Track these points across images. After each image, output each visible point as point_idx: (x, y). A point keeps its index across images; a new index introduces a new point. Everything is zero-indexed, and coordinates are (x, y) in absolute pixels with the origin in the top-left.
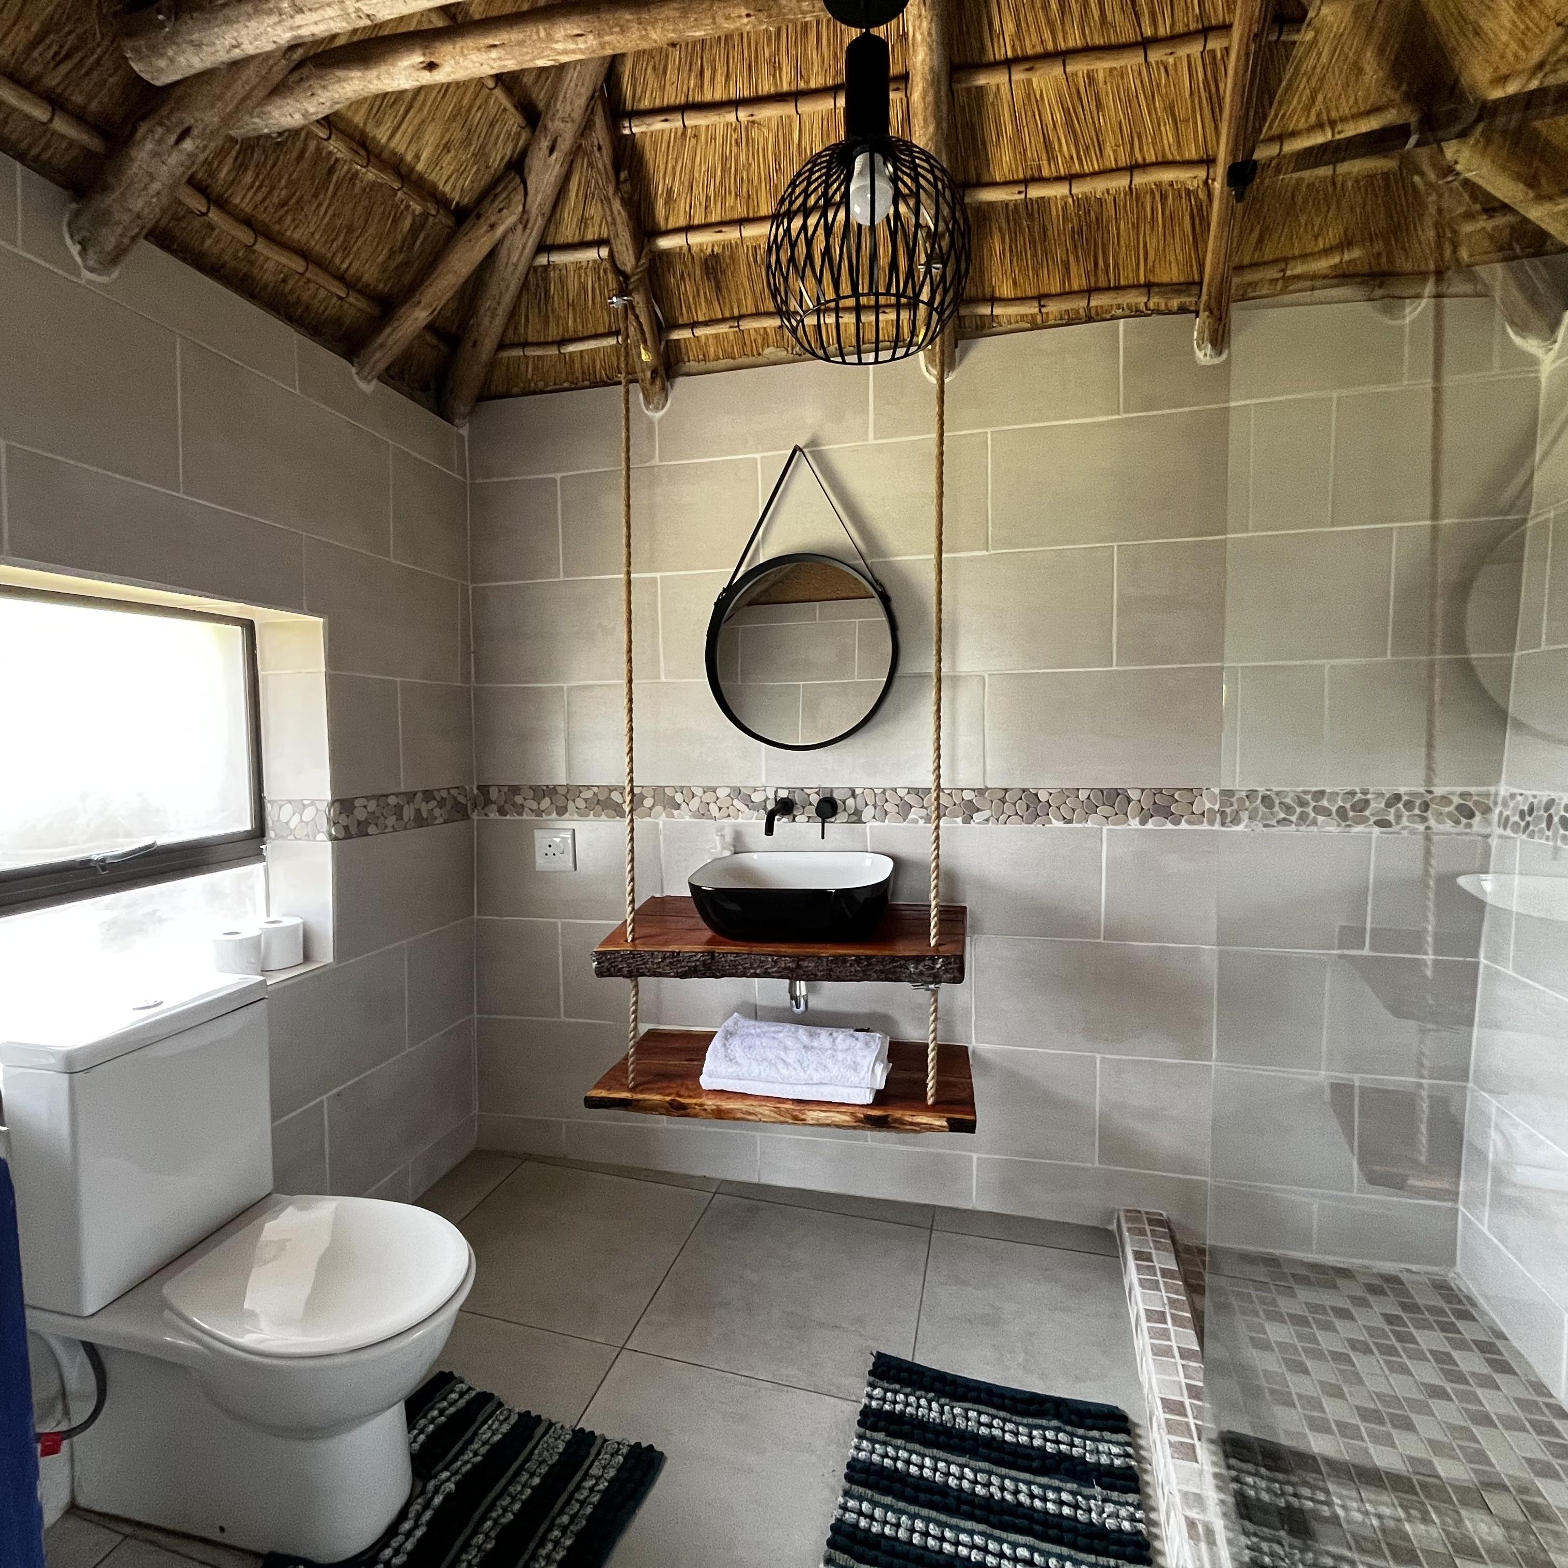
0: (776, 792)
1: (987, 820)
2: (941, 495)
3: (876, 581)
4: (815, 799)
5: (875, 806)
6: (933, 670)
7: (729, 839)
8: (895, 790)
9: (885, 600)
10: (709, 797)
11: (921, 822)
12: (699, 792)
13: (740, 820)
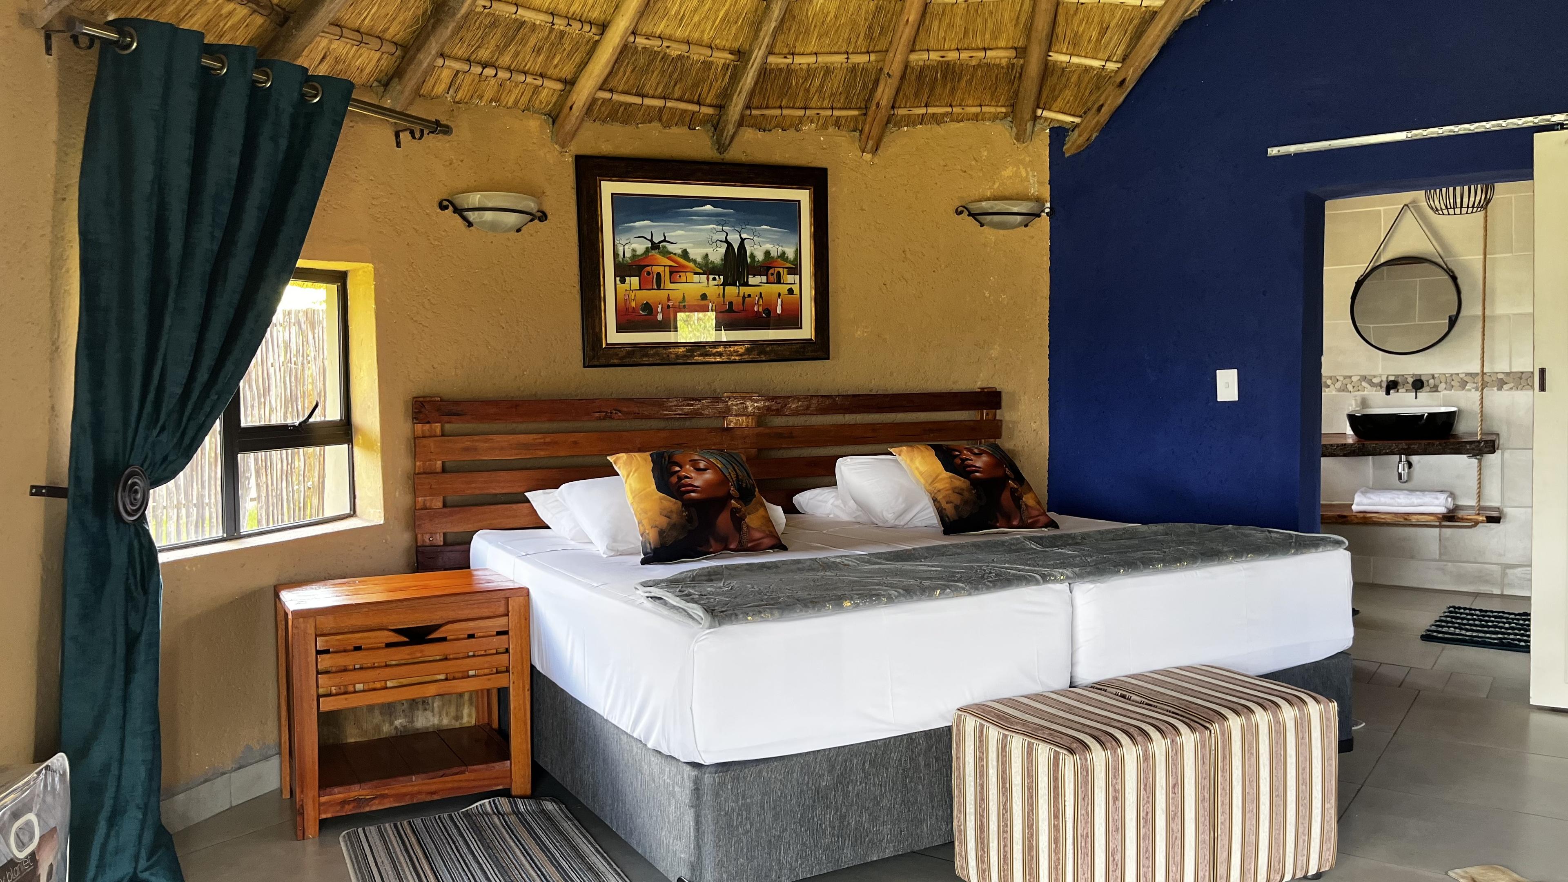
0: (1387, 378)
1: (1511, 388)
2: (1486, 235)
3: (1450, 270)
4: (1410, 380)
5: (1446, 383)
6: (1480, 313)
7: (1359, 402)
8: (1458, 374)
9: (1454, 279)
10: (1348, 380)
11: (1473, 390)
12: (1341, 379)
13: (1365, 393)
